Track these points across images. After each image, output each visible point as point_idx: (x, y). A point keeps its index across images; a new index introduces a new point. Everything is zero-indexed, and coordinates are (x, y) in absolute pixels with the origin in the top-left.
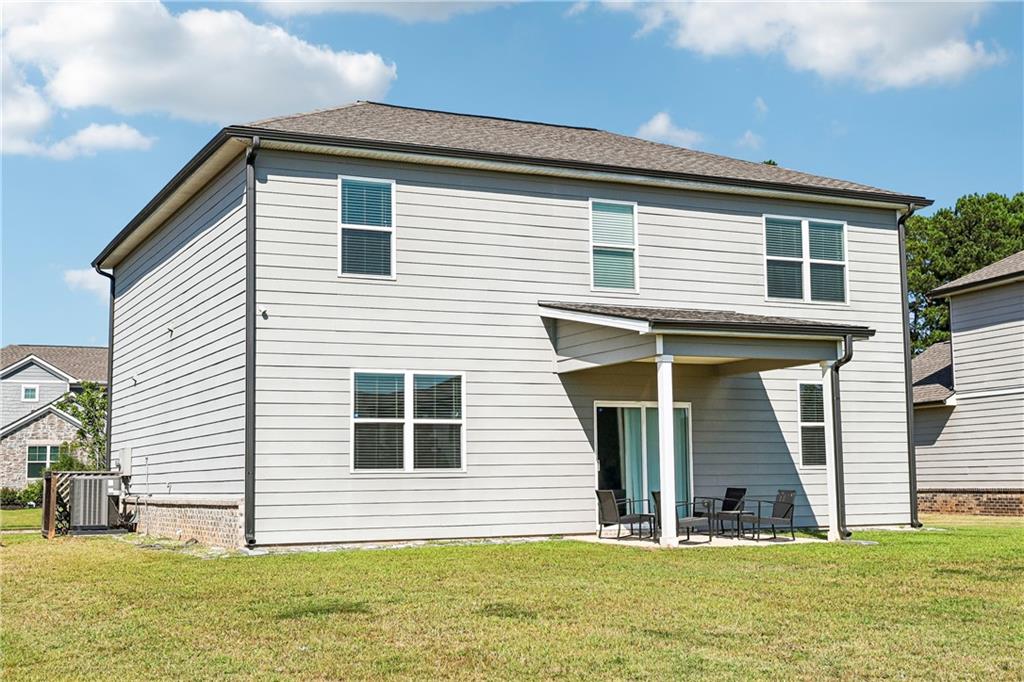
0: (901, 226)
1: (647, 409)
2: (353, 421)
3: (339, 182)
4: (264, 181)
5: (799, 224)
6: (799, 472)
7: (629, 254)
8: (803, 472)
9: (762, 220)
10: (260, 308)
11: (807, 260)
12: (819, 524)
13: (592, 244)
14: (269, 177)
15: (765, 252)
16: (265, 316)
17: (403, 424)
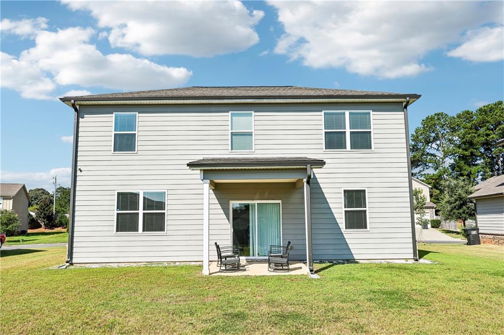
0: (405, 109)
1: (258, 204)
2: (116, 212)
3: (114, 115)
4: (83, 118)
5: (344, 114)
6: (343, 232)
7: (250, 134)
8: (346, 232)
9: (323, 113)
10: (78, 168)
11: (348, 131)
12: (355, 258)
13: (230, 131)
14: (85, 116)
15: (323, 128)
16: (81, 171)
17: (138, 213)
